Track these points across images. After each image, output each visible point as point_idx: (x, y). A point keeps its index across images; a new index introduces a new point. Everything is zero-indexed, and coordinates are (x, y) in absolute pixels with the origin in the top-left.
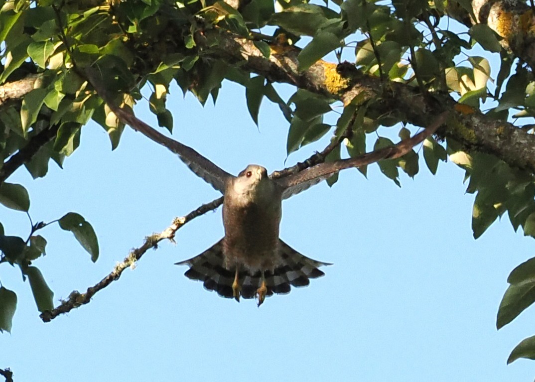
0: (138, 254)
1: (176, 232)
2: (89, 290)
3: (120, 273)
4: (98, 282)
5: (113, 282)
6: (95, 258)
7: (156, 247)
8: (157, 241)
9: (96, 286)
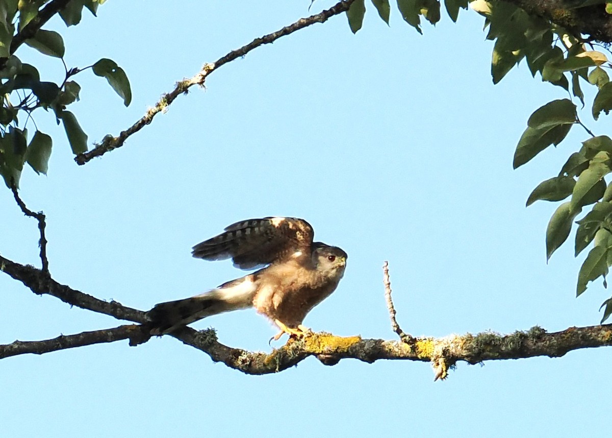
0: (169, 99)
1: (206, 78)
2: (122, 133)
3: (152, 118)
4: (131, 126)
5: (146, 126)
6: (127, 102)
7: (187, 92)
8: (188, 87)
9: (129, 129)
